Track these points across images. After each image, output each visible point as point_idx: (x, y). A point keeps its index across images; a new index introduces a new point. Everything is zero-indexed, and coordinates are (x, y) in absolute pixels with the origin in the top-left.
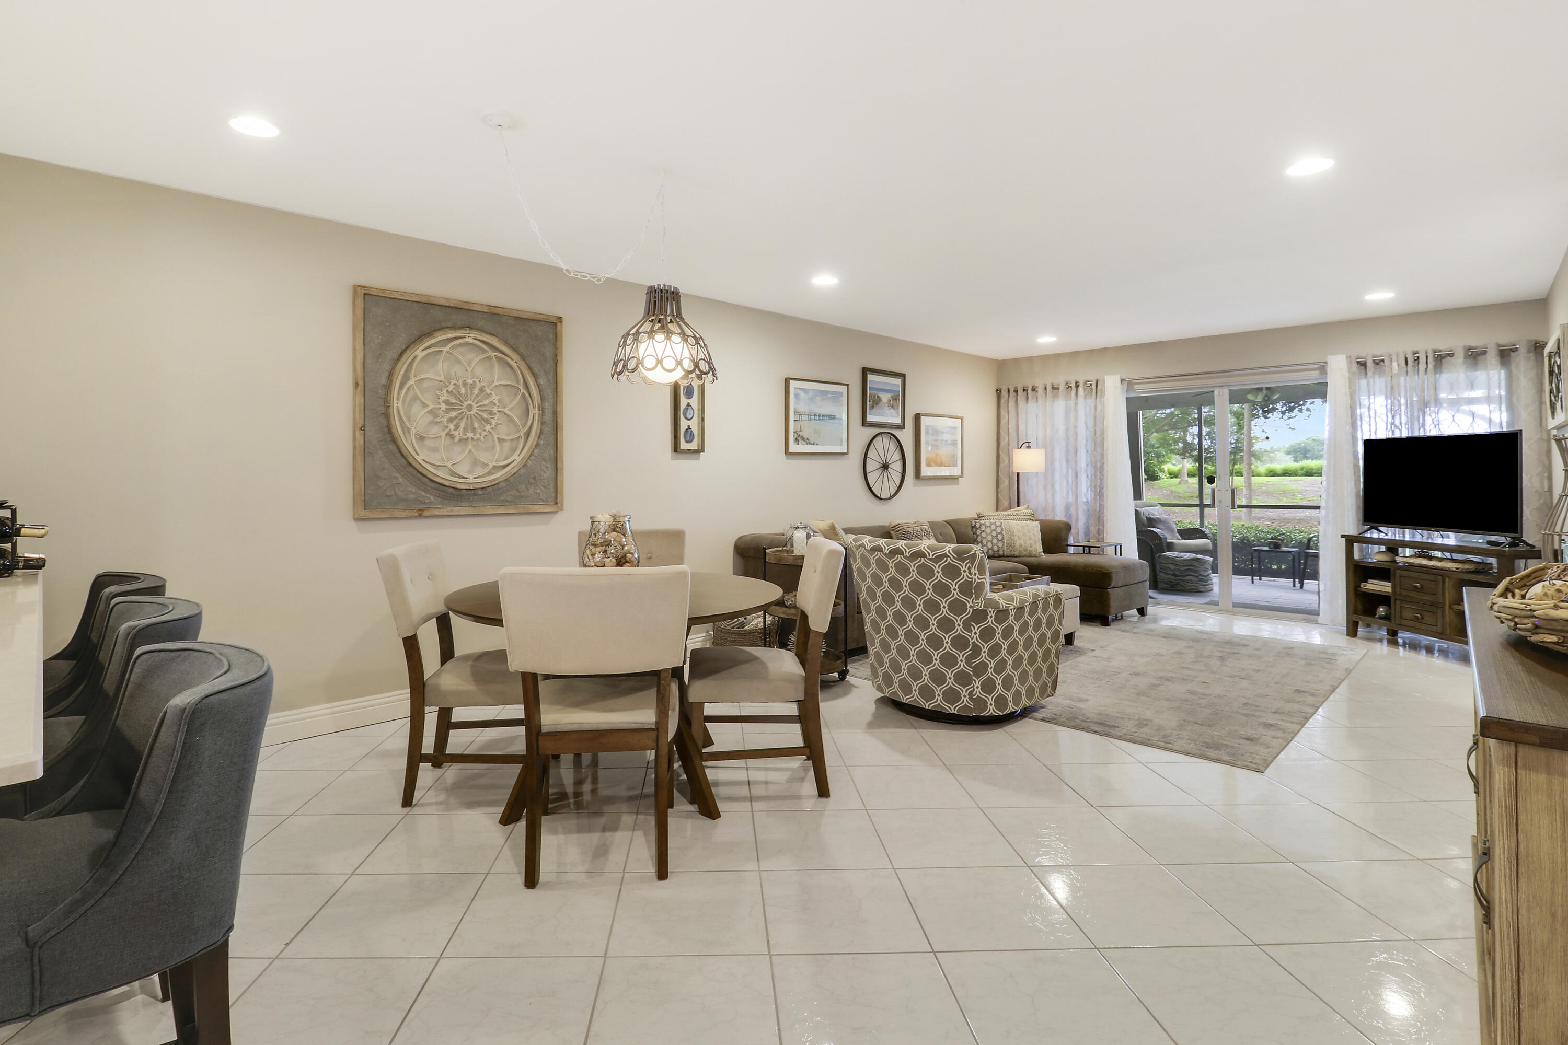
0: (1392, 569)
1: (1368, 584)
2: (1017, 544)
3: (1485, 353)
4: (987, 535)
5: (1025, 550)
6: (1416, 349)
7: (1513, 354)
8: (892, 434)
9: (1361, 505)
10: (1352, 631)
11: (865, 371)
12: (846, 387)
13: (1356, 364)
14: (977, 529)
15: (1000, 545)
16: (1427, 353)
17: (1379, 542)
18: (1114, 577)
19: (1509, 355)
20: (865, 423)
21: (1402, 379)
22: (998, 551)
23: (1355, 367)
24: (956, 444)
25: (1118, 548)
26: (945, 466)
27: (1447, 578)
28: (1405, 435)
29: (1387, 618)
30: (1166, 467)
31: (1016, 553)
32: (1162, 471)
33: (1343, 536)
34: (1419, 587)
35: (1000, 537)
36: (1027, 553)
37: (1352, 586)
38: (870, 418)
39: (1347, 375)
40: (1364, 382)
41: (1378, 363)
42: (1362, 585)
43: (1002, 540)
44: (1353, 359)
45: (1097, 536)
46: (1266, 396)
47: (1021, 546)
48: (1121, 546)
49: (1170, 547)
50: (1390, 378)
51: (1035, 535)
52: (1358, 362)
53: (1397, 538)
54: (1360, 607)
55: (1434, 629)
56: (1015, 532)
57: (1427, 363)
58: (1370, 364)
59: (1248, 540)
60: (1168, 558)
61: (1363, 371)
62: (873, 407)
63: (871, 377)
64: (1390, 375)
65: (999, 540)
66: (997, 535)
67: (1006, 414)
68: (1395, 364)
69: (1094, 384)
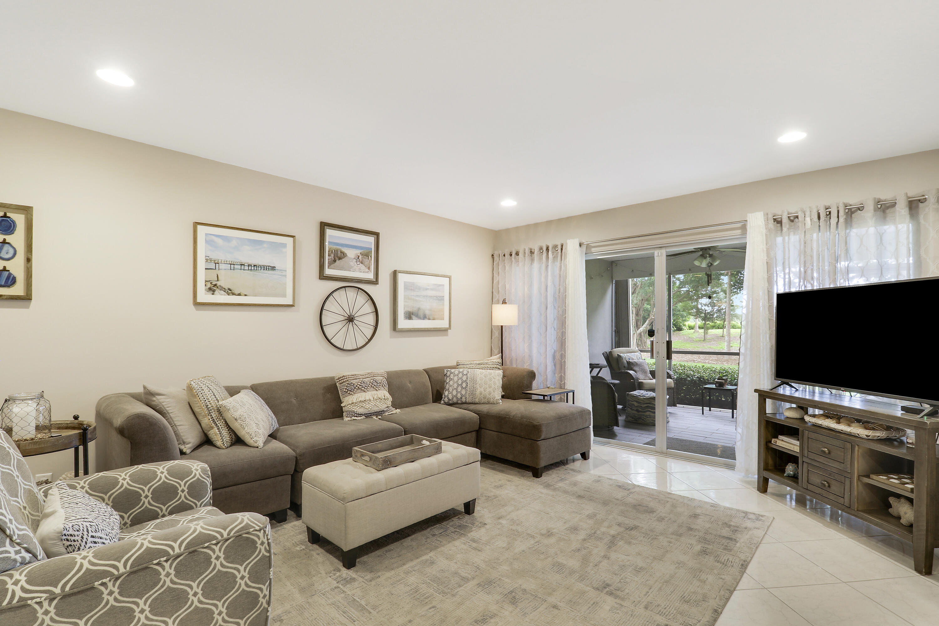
0: (801, 429)
1: (778, 441)
2: (478, 392)
3: (894, 205)
4: (454, 383)
5: (485, 398)
6: (828, 204)
7: (921, 205)
8: (359, 288)
9: (774, 358)
10: (763, 487)
11: (324, 226)
12: (292, 239)
13: (773, 221)
14: (447, 377)
15: (463, 392)
16: (838, 208)
17: (790, 399)
18: (544, 429)
19: (917, 207)
20: (322, 276)
21: (815, 235)
22: (461, 398)
23: (771, 223)
24: (443, 300)
25: (570, 395)
26: (429, 319)
27: (856, 446)
28: (816, 287)
29: (794, 478)
30: (687, 323)
31: (477, 400)
32: (684, 325)
33: (756, 391)
34: (827, 452)
35: (464, 385)
36: (486, 401)
37: (763, 443)
38: (328, 272)
39: (764, 231)
40: (779, 240)
41: (793, 219)
42: (773, 440)
43: (466, 388)
44: (770, 216)
45: (560, 382)
46: (709, 263)
47: (481, 394)
48: (573, 393)
49: (640, 386)
50: (803, 233)
51: (495, 383)
52: (775, 220)
53: (807, 397)
54: (770, 462)
55: (841, 500)
56: (478, 380)
57: (838, 217)
58: (785, 220)
59: (704, 379)
60: (633, 396)
61: (779, 228)
62: (335, 261)
63: (329, 232)
64: (804, 230)
65: (462, 388)
66: (462, 383)
67: (497, 276)
68: (808, 219)
69: (559, 247)
